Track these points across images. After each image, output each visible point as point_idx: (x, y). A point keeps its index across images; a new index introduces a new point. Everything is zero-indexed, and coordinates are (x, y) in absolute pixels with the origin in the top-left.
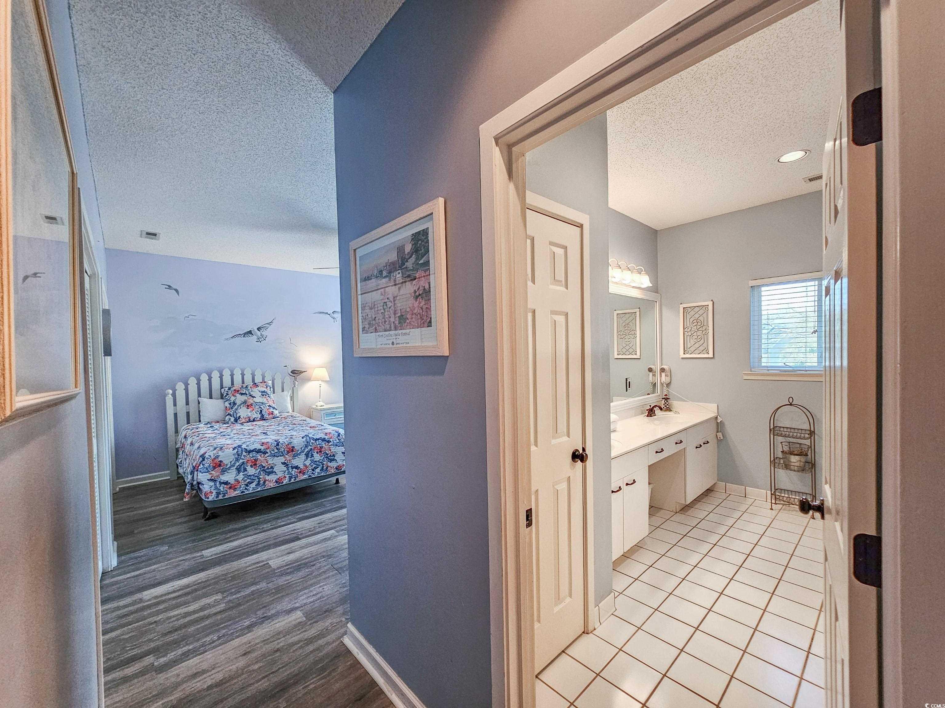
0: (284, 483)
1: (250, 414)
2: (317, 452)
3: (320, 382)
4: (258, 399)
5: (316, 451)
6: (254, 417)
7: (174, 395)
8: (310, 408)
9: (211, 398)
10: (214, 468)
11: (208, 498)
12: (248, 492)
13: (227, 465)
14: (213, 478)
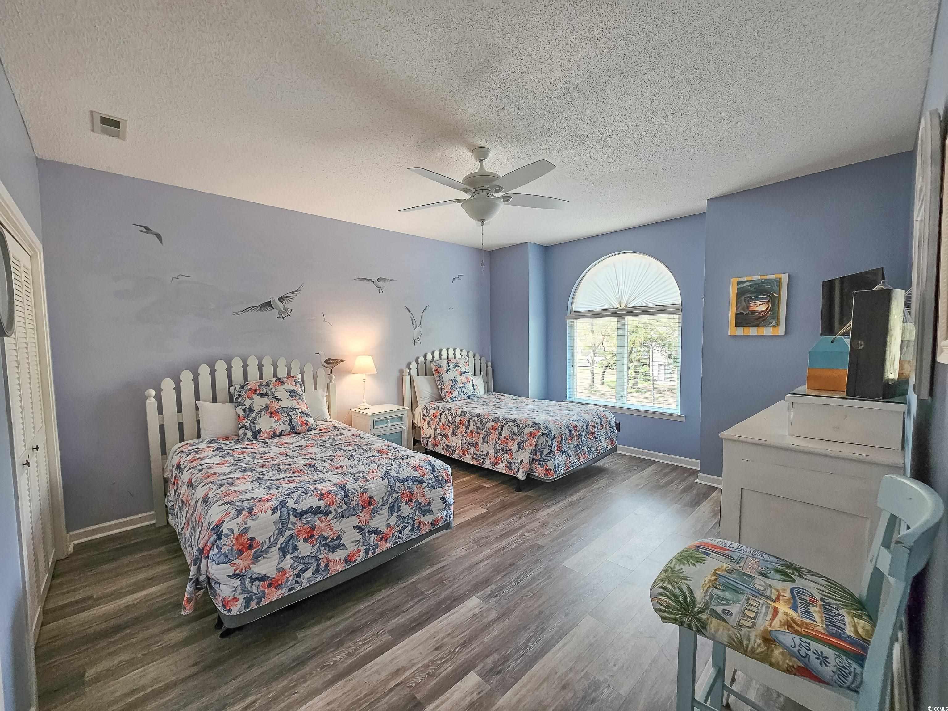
0: (357, 562)
1: (274, 425)
2: (406, 503)
3: (364, 376)
4: (286, 402)
5: (404, 500)
6: (280, 429)
7: (158, 398)
8: (351, 411)
9: (215, 400)
10: (240, 552)
11: (230, 610)
12: (300, 588)
13: (263, 544)
14: (238, 572)
